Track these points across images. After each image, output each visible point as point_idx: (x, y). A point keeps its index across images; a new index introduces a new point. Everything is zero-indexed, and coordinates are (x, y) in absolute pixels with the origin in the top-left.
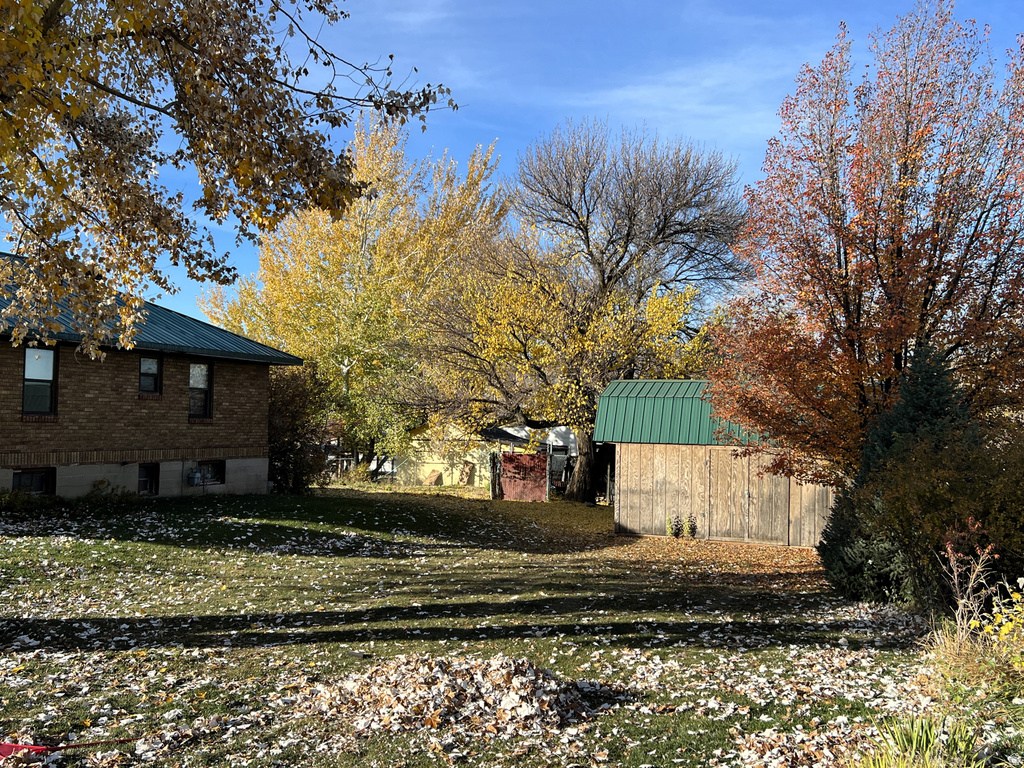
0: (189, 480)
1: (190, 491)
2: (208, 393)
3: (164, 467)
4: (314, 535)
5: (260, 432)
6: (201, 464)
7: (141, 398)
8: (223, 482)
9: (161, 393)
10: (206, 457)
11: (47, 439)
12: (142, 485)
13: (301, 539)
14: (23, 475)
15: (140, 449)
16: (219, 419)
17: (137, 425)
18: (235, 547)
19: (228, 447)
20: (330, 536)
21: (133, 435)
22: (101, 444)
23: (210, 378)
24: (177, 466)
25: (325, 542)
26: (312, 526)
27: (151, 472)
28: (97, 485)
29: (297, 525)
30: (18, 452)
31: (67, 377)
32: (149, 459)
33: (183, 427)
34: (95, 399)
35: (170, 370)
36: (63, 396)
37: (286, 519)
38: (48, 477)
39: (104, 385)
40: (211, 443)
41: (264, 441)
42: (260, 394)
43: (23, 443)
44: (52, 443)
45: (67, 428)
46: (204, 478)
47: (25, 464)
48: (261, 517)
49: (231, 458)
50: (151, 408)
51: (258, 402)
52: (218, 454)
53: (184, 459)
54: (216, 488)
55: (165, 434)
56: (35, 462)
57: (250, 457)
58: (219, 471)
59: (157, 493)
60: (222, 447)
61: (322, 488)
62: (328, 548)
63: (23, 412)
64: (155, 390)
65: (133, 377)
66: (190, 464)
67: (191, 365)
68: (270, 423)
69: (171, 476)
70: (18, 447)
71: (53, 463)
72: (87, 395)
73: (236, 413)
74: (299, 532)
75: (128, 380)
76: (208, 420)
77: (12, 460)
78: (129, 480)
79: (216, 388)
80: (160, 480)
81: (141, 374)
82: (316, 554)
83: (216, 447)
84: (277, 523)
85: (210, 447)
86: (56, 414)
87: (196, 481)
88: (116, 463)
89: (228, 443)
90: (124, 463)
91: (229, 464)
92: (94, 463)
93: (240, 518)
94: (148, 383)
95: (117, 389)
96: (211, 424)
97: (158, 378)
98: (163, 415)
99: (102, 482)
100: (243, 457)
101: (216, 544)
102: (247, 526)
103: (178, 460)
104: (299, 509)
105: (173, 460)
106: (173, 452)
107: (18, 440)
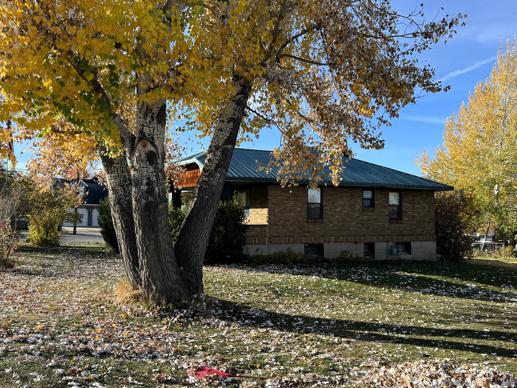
0: (390, 252)
1: (391, 258)
2: (400, 207)
3: (377, 245)
4: (449, 284)
5: (430, 228)
6: (397, 243)
7: (364, 209)
8: (410, 254)
9: (374, 208)
10: (400, 240)
11: (319, 230)
12: (366, 254)
13: (440, 286)
14: (309, 247)
15: (364, 236)
16: (406, 221)
17: (362, 224)
19: (412, 235)
20: (457, 285)
21: (360, 229)
22: (345, 233)
23: (400, 201)
24: (384, 245)
25: (454, 289)
26: (449, 280)
27: (370, 247)
28: (343, 253)
29: (439, 278)
30: (306, 236)
31: (327, 201)
32: (369, 241)
33: (387, 225)
34: (341, 211)
35: (378, 196)
36: (325, 210)
37: (435, 275)
38: (320, 248)
39: (345, 205)
40: (402, 233)
41: (433, 232)
42: (429, 207)
43: (308, 232)
44: (321, 232)
45: (328, 225)
46: (398, 251)
47: (309, 242)
48: (420, 273)
49: (414, 241)
50: (369, 215)
51: (428, 211)
52: (406, 239)
53: (387, 241)
54: (406, 257)
55: (377, 228)
56: (314, 241)
57: (425, 241)
58: (407, 248)
59: (374, 258)
60: (409, 235)
62: (455, 293)
63: (307, 218)
64: (371, 206)
65: (359, 200)
66: (390, 244)
67: (390, 193)
68: (436, 224)
69: (381, 250)
70: (306, 234)
71: (322, 242)
72: (337, 210)
73: (416, 217)
74: (441, 282)
75: (356, 202)
76: (400, 221)
77: (303, 241)
78: (359, 251)
79: (404, 205)
80: (375, 251)
81: (363, 199)
82: (444, 295)
83: (405, 235)
84: (428, 276)
85: (401, 235)
86: (323, 219)
87: (394, 253)
88: (353, 242)
89: (412, 233)
90: (356, 243)
91: (412, 244)
92: (341, 242)
93: (408, 273)
94: (368, 203)
95: (351, 206)
96: (402, 223)
97: (372, 200)
98: (376, 220)
99: (345, 251)
100: (421, 241)
102: (411, 277)
103: (384, 241)
104: (447, 270)
105: (382, 242)
106: (381, 237)
107: (306, 231)
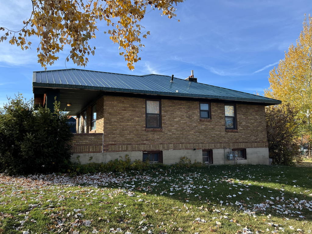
0: (227, 158)
1: (228, 163)
2: (234, 119)
3: (215, 152)
4: (289, 195)
5: (263, 136)
6: (233, 150)
7: (201, 120)
8: (246, 158)
9: (211, 119)
10: (236, 147)
11: (158, 138)
12: (204, 160)
13: (278, 198)
14: (147, 155)
15: (202, 143)
16: (241, 130)
17: (200, 132)
18: (224, 204)
19: (247, 142)
20: (300, 197)
21: (199, 137)
22: (183, 141)
23: (235, 113)
24: (221, 151)
25: (297, 202)
26: (287, 188)
27: (209, 154)
28: (182, 159)
29: (275, 186)
30: (145, 144)
31: (166, 112)
32: (207, 148)
33: (223, 133)
34: (179, 121)
35: (214, 108)
36: (164, 120)
37: (270, 182)
38: (159, 155)
39: (183, 115)
40: (237, 141)
41: (265, 140)
42: (261, 118)
43: (147, 140)
44: (160, 140)
45: (167, 134)
46: (234, 156)
47: (148, 149)
48: (254, 180)
49: (249, 147)
50: (206, 125)
51: (260, 122)
52: (242, 146)
53: (224, 148)
54: (242, 161)
55: (214, 137)
56: (152, 148)
57: (258, 147)
58: (243, 154)
59: (212, 163)
60: (244, 142)
61: (298, 162)
62: (299, 210)
63: (146, 127)
64: (209, 117)
65: (197, 112)
66: (227, 150)
67: (226, 107)
68: (268, 133)
69: (219, 156)
70: (145, 142)
71: (161, 149)
72: (175, 120)
73: (250, 127)
74: (277, 193)
75: (194, 113)
76: (235, 130)
77: (142, 148)
78: (198, 157)
79: (238, 116)
80: (213, 157)
81: (201, 111)
82: (287, 216)
83: (241, 143)
84: (263, 184)
85: (237, 143)
86: (162, 128)
87: (231, 158)
88: (191, 149)
89: (247, 141)
90: (195, 149)
91: (248, 151)
92: (180, 149)
93: (241, 180)
94: (205, 114)
95: (189, 117)
96: (237, 132)
97: (209, 112)
98: (213, 129)
99: (184, 158)
100: (255, 147)
101: (212, 200)
102: (243, 187)
103: (222, 148)
104: (281, 175)
105: (219, 148)
106: (219, 144)
107: (144, 139)
